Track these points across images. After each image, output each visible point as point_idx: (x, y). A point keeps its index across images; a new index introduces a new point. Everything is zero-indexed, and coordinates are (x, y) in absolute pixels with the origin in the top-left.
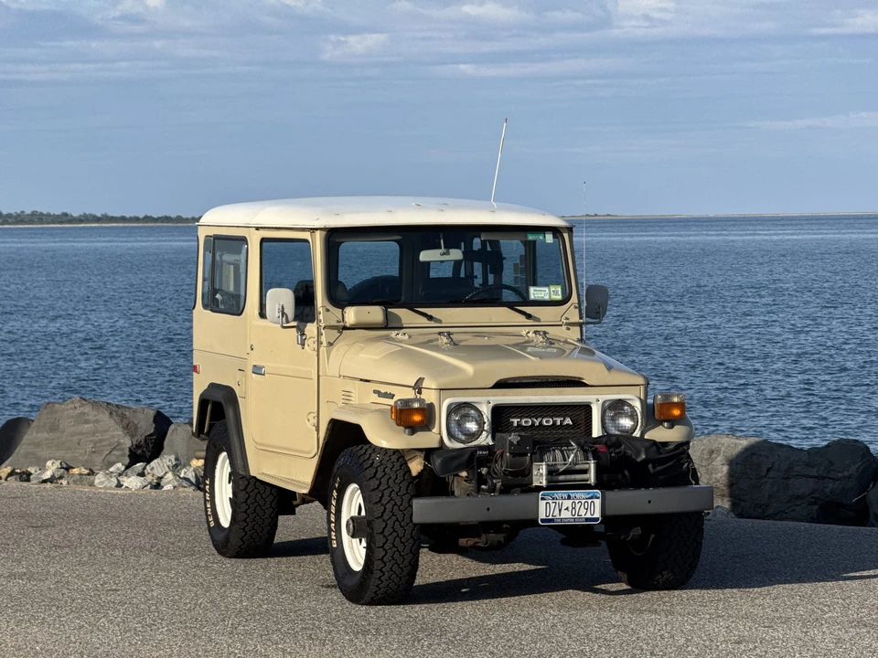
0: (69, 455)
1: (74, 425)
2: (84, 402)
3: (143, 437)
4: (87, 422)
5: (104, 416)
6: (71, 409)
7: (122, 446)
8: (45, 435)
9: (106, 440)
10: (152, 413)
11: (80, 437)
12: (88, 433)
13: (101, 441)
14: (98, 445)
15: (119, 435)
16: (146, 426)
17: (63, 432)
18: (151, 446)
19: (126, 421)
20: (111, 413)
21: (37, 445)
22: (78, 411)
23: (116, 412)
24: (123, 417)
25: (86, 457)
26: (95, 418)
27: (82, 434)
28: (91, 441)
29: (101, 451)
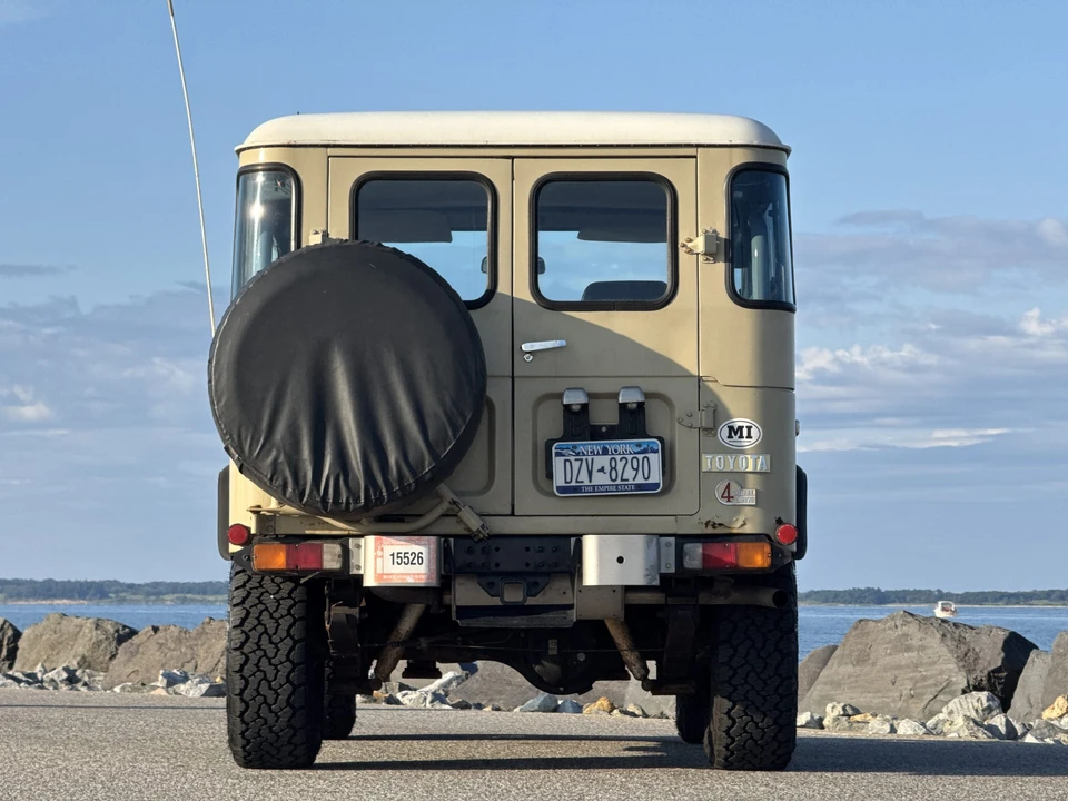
0: (877, 701)
1: (890, 654)
2: (910, 619)
3: (986, 672)
4: (909, 649)
5: (934, 640)
6: (890, 628)
7: (953, 688)
8: (850, 669)
9: (931, 677)
10: (1002, 635)
11: (896, 672)
12: (907, 666)
13: (924, 678)
14: (918, 685)
15: (950, 670)
16: (992, 657)
17: (874, 664)
18: (999, 688)
19: (964, 648)
20: (944, 636)
21: (837, 684)
22: (899, 632)
23: (952, 633)
24: (961, 640)
25: (900, 705)
26: (920, 643)
27: (899, 667)
28: (911, 679)
29: (922, 694)
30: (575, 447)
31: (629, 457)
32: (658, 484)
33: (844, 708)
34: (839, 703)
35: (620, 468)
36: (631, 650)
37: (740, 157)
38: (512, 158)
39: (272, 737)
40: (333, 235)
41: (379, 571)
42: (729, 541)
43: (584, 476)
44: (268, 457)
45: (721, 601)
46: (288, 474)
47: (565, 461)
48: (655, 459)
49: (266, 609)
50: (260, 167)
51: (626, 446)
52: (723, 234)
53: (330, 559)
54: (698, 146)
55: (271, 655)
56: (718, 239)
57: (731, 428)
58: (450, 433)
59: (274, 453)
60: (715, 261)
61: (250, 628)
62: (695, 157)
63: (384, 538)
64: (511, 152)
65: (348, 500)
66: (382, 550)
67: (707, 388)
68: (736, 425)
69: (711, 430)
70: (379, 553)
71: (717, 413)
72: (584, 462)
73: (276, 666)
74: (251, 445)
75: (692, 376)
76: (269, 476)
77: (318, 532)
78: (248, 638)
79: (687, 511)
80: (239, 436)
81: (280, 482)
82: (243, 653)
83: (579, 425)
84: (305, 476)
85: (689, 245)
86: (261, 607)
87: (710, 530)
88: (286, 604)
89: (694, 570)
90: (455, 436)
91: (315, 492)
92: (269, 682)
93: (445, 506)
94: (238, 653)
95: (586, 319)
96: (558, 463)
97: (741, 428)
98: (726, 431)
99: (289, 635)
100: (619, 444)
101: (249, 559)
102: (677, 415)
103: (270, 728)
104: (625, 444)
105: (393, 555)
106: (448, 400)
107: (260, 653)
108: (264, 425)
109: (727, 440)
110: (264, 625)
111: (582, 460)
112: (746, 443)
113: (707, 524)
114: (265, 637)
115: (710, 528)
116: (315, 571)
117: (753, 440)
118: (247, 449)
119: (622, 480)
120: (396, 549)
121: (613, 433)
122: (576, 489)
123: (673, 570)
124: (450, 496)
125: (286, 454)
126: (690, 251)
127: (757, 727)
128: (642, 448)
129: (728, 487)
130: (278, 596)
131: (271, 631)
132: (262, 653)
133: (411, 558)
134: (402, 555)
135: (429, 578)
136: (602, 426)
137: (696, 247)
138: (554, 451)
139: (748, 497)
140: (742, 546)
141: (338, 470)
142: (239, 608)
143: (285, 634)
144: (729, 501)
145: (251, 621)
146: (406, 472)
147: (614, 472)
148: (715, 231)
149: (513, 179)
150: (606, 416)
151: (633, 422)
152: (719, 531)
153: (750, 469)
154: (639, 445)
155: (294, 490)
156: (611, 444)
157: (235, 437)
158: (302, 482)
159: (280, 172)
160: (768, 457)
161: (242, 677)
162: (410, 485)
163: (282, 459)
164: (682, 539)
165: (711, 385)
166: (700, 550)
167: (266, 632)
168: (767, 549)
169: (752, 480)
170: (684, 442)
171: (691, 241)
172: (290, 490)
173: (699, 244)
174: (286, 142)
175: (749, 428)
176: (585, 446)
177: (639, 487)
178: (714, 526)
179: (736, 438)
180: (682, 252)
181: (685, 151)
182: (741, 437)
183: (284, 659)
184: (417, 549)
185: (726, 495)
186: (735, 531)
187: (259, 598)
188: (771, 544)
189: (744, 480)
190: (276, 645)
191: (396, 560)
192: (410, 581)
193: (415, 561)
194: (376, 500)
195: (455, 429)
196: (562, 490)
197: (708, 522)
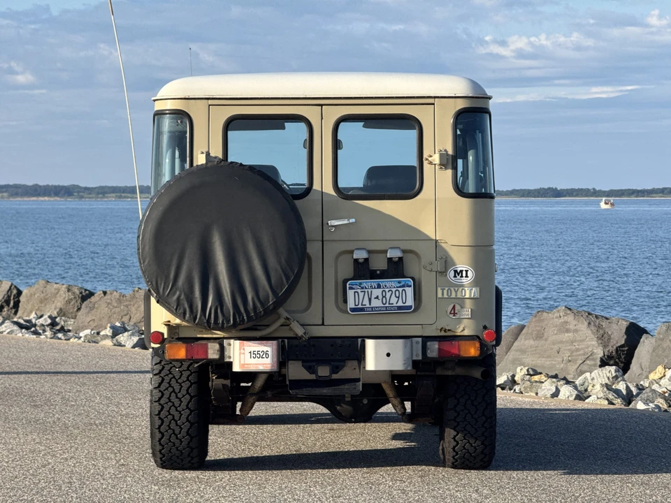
0: (548, 363)
1: (556, 334)
2: (569, 312)
3: (615, 347)
4: (568, 331)
5: (583, 326)
6: (557, 317)
7: (595, 357)
8: (532, 342)
9: (582, 349)
10: (625, 324)
11: (560, 345)
12: (567, 342)
13: (577, 350)
14: (575, 354)
15: (593, 345)
16: (618, 337)
17: (546, 340)
18: (623, 357)
19: (601, 332)
20: (589, 323)
21: (523, 351)
22: (562, 320)
23: (595, 322)
24: (599, 327)
25: (562, 366)
26: (575, 328)
27: (562, 342)
28: (569, 350)
29: (576, 360)
30: (361, 284)
31: (394, 290)
32: (411, 306)
33: (528, 370)
34: (525, 367)
35: (388, 296)
36: (395, 397)
37: (461, 104)
38: (322, 105)
39: (178, 453)
40: (212, 154)
41: (242, 362)
42: (453, 340)
43: (366, 302)
44: (174, 295)
45: (450, 373)
46: (186, 306)
47: (355, 292)
48: (410, 291)
49: (174, 377)
50: (167, 112)
51: (391, 283)
52: (450, 152)
53: (213, 353)
54: (435, 97)
55: (177, 405)
56: (448, 155)
57: (456, 271)
58: (285, 281)
59: (178, 293)
60: (446, 169)
61: (164, 388)
62: (434, 104)
63: (245, 342)
64: (321, 102)
65: (223, 322)
66: (244, 349)
67: (441, 247)
68: (459, 270)
69: (443, 273)
70: (242, 351)
71: (447, 262)
72: (366, 293)
73: (180, 412)
74: (164, 288)
75: (433, 240)
76: (175, 307)
77: (205, 336)
78: (163, 395)
79: (429, 322)
80: (157, 283)
81: (182, 311)
82: (160, 404)
83: (363, 271)
84: (197, 306)
85: (430, 159)
86: (171, 376)
87: (443, 334)
88: (186, 374)
89: (433, 358)
90: (287, 282)
91: (203, 317)
92: (176, 422)
93: (282, 321)
94: (157, 404)
95: (368, 205)
96: (350, 293)
97: (461, 271)
98: (452, 273)
99: (188, 393)
100: (387, 282)
101: (163, 352)
102: (423, 264)
103: (177, 448)
104: (391, 281)
105: (250, 352)
106: (283, 260)
107: (170, 404)
108: (172, 276)
109: (453, 279)
110: (173, 387)
111: (365, 292)
112: (464, 280)
113: (441, 330)
114: (173, 394)
115: (443, 332)
116: (203, 360)
117: (469, 279)
118: (161, 290)
119: (389, 304)
120: (252, 349)
121: (383, 275)
122: (362, 310)
123: (420, 358)
124: (285, 314)
125: (185, 294)
126: (431, 163)
127: (472, 446)
128: (401, 284)
129: (454, 307)
130: (181, 369)
131: (177, 391)
132: (171, 404)
133: (261, 354)
134: (256, 353)
135: (272, 367)
136: (376, 271)
137: (434, 160)
138: (348, 286)
139: (467, 312)
140: (463, 343)
141: (217, 304)
142: (158, 376)
143: (185, 392)
144: (454, 316)
145: (165, 385)
146: (258, 305)
147: (384, 299)
148: (446, 151)
149: (322, 119)
150: (379, 264)
151: (396, 269)
152: (449, 334)
153: (467, 296)
154: (399, 282)
155: (190, 316)
156: (383, 282)
157: (154, 283)
158: (195, 311)
159: (180, 115)
160: (478, 289)
161: (160, 418)
162: (261, 312)
163: (182, 297)
164: (426, 339)
165: (443, 245)
166: (437, 346)
167: (174, 391)
168: (478, 345)
169: (468, 304)
170: (427, 280)
171: (431, 156)
172: (188, 315)
173: (436, 159)
174: (183, 97)
175: (467, 271)
176: (367, 283)
177: (400, 308)
178: (445, 331)
179: (458, 277)
180: (425, 163)
181: (428, 101)
182: (462, 276)
183: (185, 408)
184: (265, 349)
185: (453, 312)
186: (458, 334)
187: (169, 370)
188: (480, 342)
189: (464, 303)
190: (180, 399)
191: (252, 355)
192: (261, 368)
193: (264, 356)
194: (240, 321)
195: (288, 278)
196: (353, 310)
197: (442, 328)
